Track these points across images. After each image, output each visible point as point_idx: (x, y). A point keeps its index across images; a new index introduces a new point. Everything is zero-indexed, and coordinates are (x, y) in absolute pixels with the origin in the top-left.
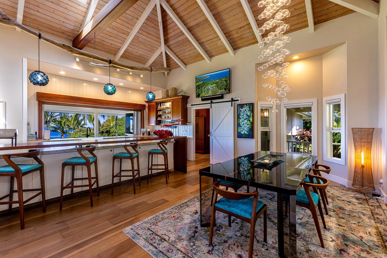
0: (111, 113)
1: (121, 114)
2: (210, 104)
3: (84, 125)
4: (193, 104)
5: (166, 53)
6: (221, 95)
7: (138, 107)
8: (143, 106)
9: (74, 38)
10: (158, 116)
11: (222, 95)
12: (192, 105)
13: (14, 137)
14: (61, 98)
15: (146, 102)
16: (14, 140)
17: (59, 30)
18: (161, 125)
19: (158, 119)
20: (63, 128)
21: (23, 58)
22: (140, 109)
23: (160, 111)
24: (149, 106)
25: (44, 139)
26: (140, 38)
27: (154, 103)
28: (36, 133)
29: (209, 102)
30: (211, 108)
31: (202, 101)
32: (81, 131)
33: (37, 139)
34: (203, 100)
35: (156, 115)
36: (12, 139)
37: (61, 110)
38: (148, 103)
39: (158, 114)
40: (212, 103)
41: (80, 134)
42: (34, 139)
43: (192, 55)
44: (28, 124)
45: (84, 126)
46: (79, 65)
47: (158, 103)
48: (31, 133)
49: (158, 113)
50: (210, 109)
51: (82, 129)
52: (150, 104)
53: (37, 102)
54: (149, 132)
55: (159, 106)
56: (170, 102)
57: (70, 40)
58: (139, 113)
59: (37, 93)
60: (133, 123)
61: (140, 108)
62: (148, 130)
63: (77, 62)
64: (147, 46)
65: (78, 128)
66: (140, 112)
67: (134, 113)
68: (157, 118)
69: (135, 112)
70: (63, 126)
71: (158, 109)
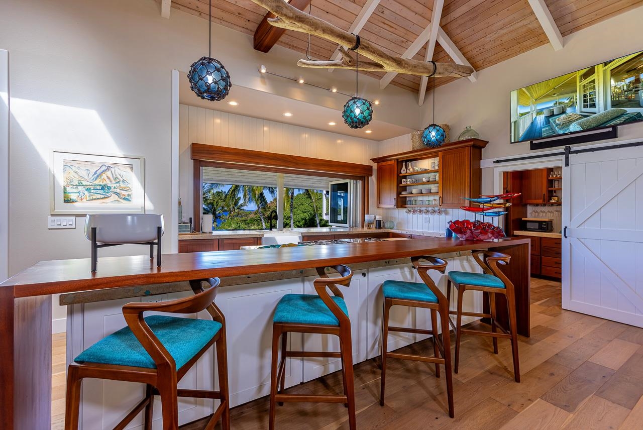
0: (301, 184)
1: (322, 185)
2: (564, 156)
3: (242, 205)
4: (499, 159)
5: (437, 44)
6: (611, 129)
7: (358, 170)
8: (367, 170)
9: (258, 25)
10: (401, 189)
11: (615, 127)
12: (498, 162)
13: (155, 239)
14: (229, 153)
15: (374, 160)
16: (155, 247)
17: (232, 8)
18: (406, 208)
19: (401, 196)
20: (215, 210)
21: (173, 70)
22: (361, 175)
23: (405, 177)
24: (380, 169)
25: (203, 232)
26: (386, 12)
27: (392, 162)
28: (191, 219)
29: (562, 149)
30: (567, 165)
31: (531, 149)
32: (238, 215)
33: (192, 232)
34: (534, 147)
35: (398, 186)
36: (152, 244)
37: (224, 178)
38: (378, 163)
39: (401, 185)
40: (568, 152)
41: (237, 220)
42: (188, 231)
43: (505, 39)
44: (180, 203)
45: (242, 208)
46: (264, 83)
47: (402, 162)
48: (183, 219)
49: (401, 183)
50: (564, 168)
51: (240, 212)
52: (381, 164)
53: (191, 162)
54: (380, 221)
55: (404, 168)
56: (437, 156)
57: (251, 31)
58: (360, 183)
59: (193, 144)
60: (345, 203)
61: (361, 173)
62: (378, 218)
63: (262, 77)
64: (397, 32)
65: (235, 210)
66: (361, 181)
67: (349, 182)
68: (399, 193)
69: (352, 180)
70: (216, 206)
71: (401, 175)
